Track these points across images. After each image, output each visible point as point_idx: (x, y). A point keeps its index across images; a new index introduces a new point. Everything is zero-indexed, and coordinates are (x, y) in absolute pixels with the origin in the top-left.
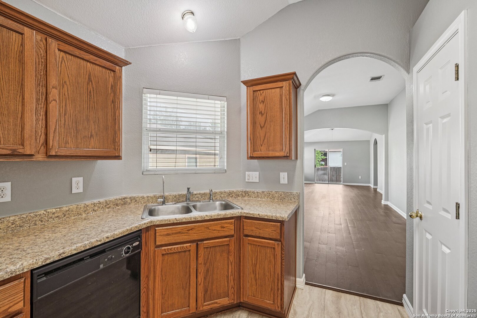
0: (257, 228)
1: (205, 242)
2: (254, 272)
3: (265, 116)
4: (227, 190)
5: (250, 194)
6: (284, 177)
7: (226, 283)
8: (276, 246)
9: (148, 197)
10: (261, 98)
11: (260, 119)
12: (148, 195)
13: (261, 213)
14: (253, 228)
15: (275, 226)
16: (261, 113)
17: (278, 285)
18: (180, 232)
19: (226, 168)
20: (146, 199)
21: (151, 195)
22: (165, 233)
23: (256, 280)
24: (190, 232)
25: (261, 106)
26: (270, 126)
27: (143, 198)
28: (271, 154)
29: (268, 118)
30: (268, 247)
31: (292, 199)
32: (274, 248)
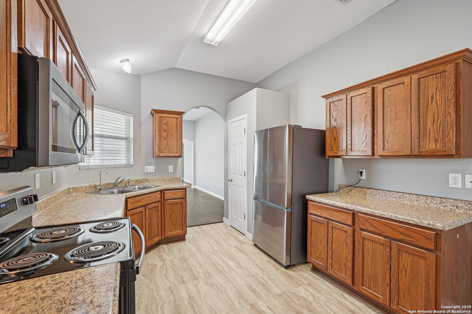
0: (172, 195)
1: (148, 206)
2: (171, 219)
3: (167, 132)
4: (135, 179)
5: (149, 180)
6: (171, 168)
7: (157, 228)
8: (183, 201)
9: (85, 187)
10: (165, 122)
11: (164, 134)
12: (85, 185)
13: (175, 186)
14: (170, 195)
15: (182, 191)
16: (164, 130)
17: (184, 221)
18: (138, 201)
19: (132, 164)
20: (84, 188)
21: (88, 185)
22: (132, 202)
23: (172, 223)
24: (143, 200)
25: (165, 127)
26: (170, 139)
27: (82, 187)
28: (171, 155)
29: (169, 134)
30: (178, 203)
31: (177, 180)
32: (182, 203)
